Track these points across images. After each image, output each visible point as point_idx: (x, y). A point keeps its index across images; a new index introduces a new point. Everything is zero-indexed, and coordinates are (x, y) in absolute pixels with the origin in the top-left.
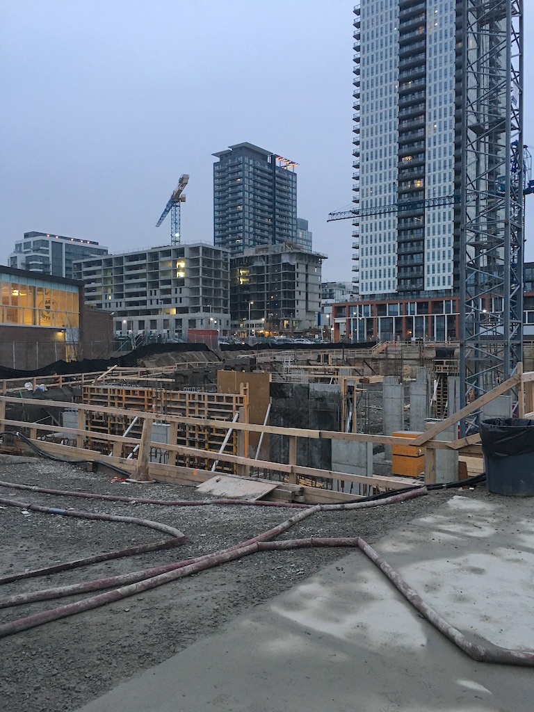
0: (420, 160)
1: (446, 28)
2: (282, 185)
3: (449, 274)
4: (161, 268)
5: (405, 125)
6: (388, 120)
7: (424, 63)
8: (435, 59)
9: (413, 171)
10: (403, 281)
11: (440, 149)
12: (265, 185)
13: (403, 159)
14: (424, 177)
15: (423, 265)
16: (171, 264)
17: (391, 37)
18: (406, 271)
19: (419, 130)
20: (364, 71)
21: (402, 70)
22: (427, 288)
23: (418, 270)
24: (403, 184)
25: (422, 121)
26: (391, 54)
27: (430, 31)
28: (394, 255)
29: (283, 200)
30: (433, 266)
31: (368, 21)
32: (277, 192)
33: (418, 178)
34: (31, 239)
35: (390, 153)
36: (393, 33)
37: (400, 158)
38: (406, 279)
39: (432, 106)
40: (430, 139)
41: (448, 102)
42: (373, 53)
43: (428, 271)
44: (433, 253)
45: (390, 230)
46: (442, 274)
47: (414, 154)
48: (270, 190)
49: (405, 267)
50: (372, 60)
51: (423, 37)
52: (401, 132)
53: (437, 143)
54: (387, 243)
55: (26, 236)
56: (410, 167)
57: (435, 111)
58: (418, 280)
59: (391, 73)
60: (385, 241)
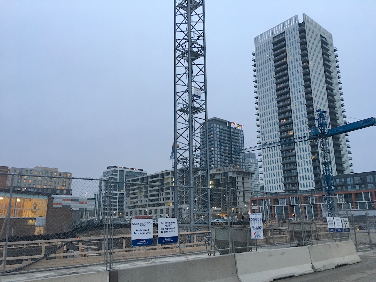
0: (290, 121)
1: (297, 57)
2: (235, 136)
3: (312, 181)
4: (166, 181)
5: (281, 104)
6: (272, 103)
7: (287, 74)
8: (293, 72)
9: (287, 126)
10: (287, 185)
11: (299, 115)
12: (226, 137)
13: (281, 121)
14: (293, 130)
15: (297, 176)
16: (170, 179)
17: (270, 64)
18: (288, 180)
19: (288, 106)
20: (258, 81)
21: (277, 78)
22: (301, 189)
23: (295, 179)
24: (283, 133)
25: (289, 102)
26: (271, 72)
27: (289, 59)
28: (281, 171)
29: (236, 144)
30: (303, 176)
31: (259, 58)
32: (233, 140)
33: (290, 130)
34: (110, 170)
35: (274, 118)
36: (271, 62)
37: (280, 120)
38: (289, 184)
39: (293, 94)
40: (294, 110)
41: (301, 91)
42: (262, 72)
43: (300, 179)
44: (302, 169)
45: (278, 158)
46: (308, 181)
47: (287, 118)
48: (229, 139)
49: (288, 177)
50: (262, 75)
51: (286, 63)
52: (279, 108)
53: (298, 112)
54: (277, 164)
55: (108, 168)
56: (285, 125)
57: (295, 97)
58: (296, 184)
59: (271, 81)
60: (276, 163)
